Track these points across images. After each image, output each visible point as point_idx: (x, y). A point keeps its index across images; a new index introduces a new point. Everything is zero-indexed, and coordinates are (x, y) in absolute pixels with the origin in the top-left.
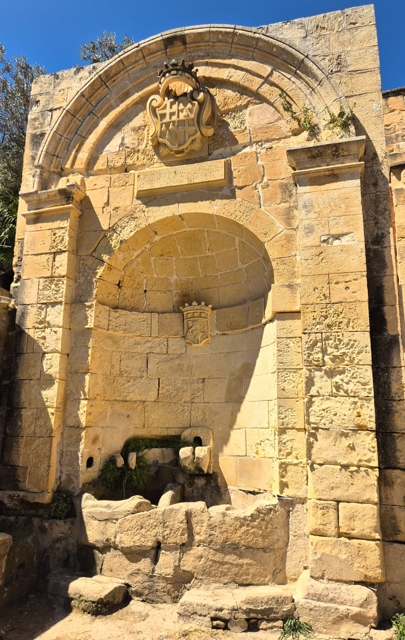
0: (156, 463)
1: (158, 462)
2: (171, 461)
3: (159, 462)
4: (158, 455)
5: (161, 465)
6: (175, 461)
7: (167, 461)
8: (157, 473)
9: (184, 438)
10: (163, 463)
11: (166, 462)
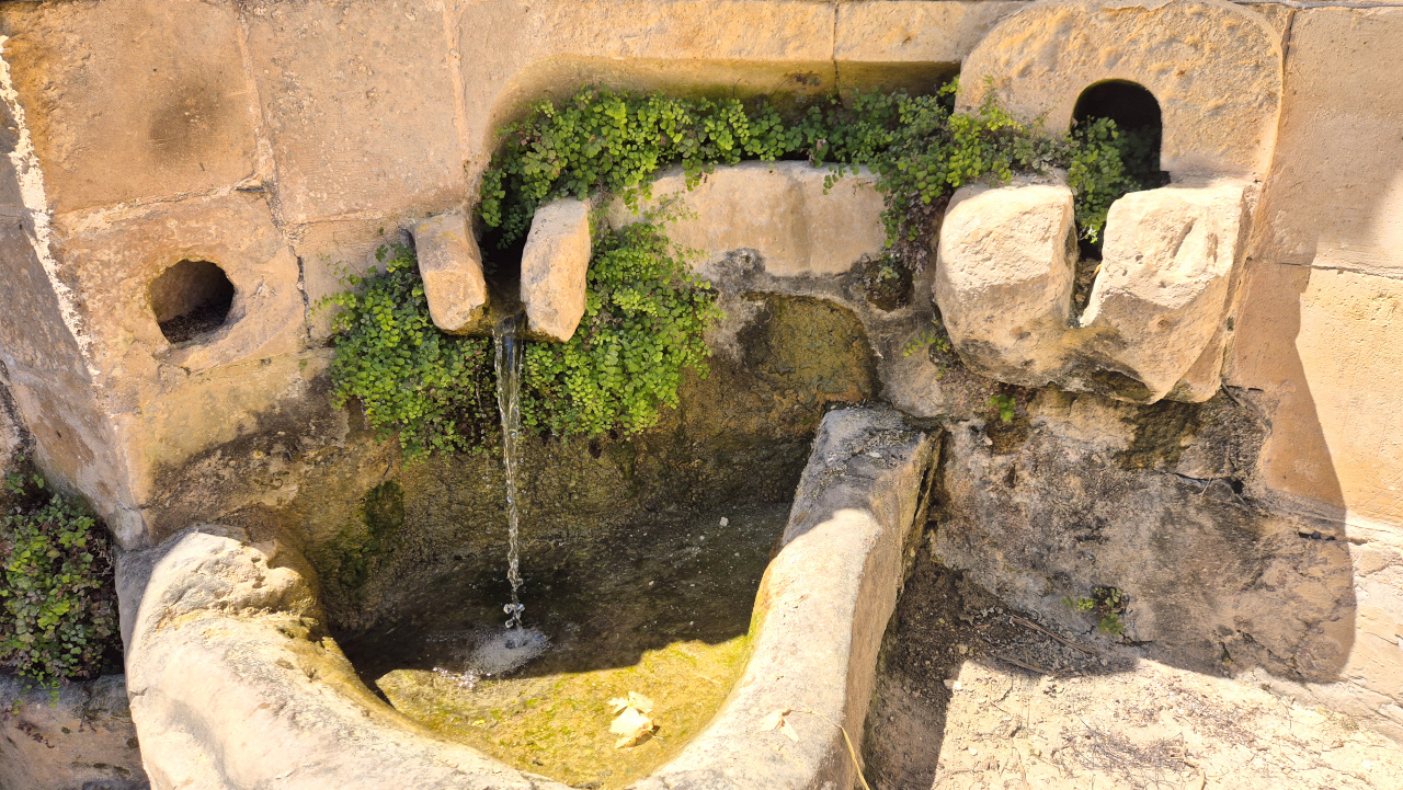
0: (747, 274)
1: (759, 267)
2: (856, 267)
3: (769, 268)
4: (763, 219)
5: (784, 288)
6: (887, 272)
7: (829, 262)
8: (755, 336)
9: (991, 99)
10: (795, 272)
11: (818, 268)
